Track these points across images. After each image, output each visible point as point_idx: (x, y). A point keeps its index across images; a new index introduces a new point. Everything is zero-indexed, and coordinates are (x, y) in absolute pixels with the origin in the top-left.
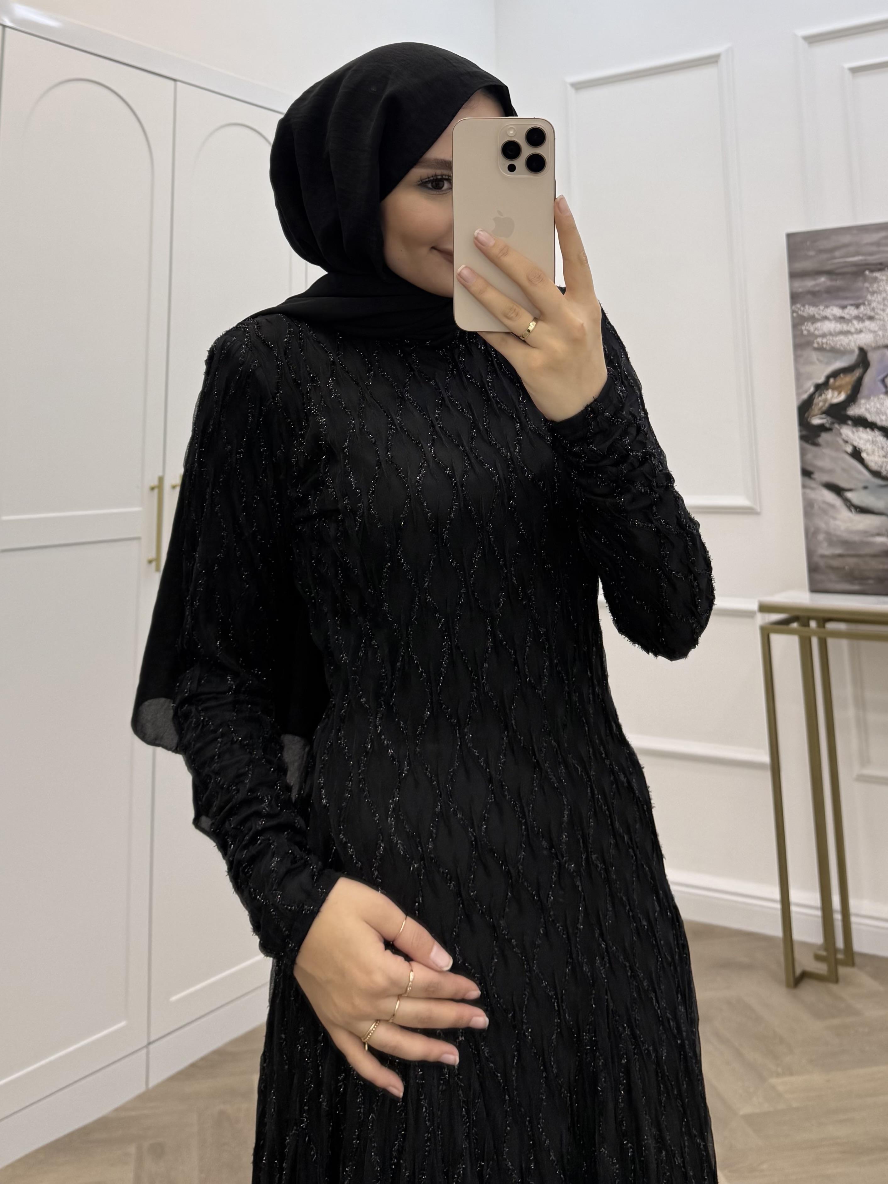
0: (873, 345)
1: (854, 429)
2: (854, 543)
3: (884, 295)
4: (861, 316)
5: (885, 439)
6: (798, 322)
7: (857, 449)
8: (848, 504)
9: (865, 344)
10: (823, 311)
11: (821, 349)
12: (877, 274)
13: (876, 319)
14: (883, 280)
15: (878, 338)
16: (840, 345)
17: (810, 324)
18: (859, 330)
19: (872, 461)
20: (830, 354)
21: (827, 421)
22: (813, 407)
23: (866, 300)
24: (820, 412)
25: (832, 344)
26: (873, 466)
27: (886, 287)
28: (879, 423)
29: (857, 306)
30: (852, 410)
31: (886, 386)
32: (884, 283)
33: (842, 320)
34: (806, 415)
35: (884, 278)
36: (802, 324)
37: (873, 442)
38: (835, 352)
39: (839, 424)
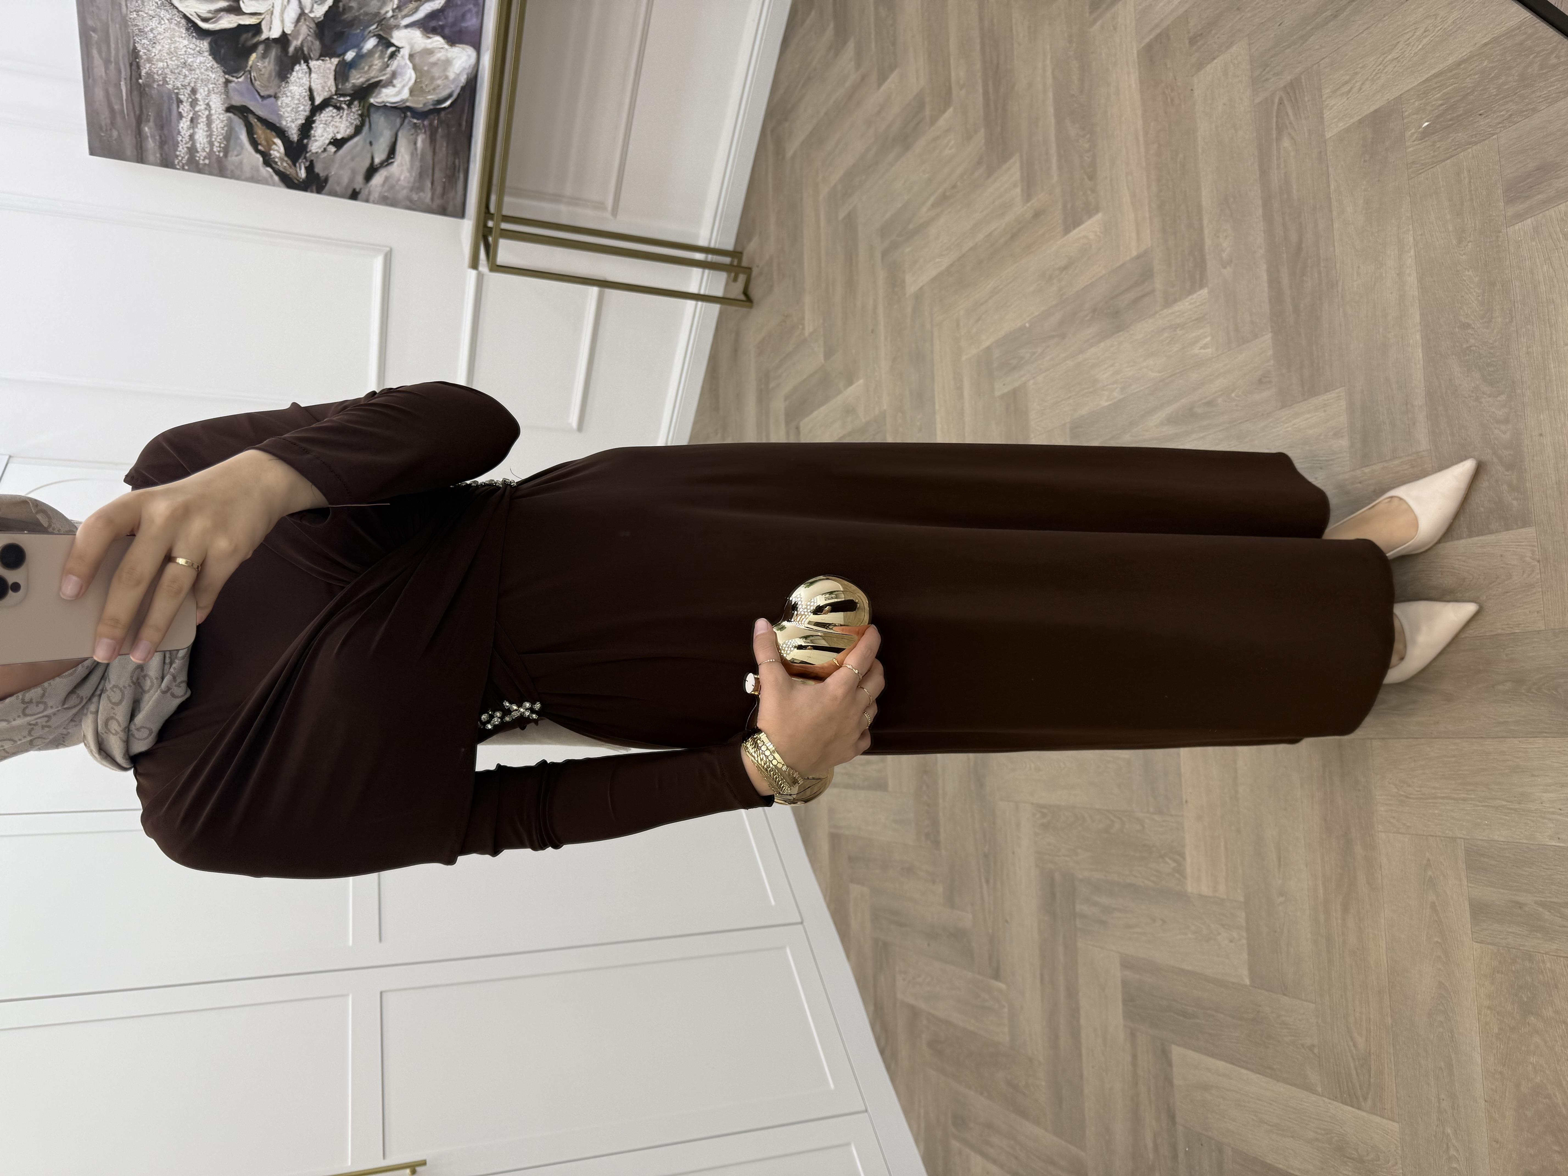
0: (223, 96)
1: (313, 139)
2: (421, 166)
3: (167, 71)
4: (190, 100)
5: (324, 112)
6: (194, 166)
7: (332, 140)
8: (386, 164)
9: (222, 104)
10: (183, 137)
11: (226, 151)
12: (143, 72)
13: (195, 86)
14: (150, 67)
15: (215, 89)
16: (223, 130)
17: (198, 155)
18: (205, 106)
19: (346, 131)
20: (232, 142)
21: (303, 162)
22: (288, 173)
23: (173, 90)
24: (293, 168)
25: (221, 137)
26: (350, 131)
27: (158, 66)
28: (307, 113)
29: (180, 102)
30: (292, 134)
31: (269, 96)
32: (153, 66)
33: (195, 121)
34: (297, 182)
35: (148, 65)
36: (197, 162)
37: (325, 124)
38: (229, 136)
39: (307, 152)
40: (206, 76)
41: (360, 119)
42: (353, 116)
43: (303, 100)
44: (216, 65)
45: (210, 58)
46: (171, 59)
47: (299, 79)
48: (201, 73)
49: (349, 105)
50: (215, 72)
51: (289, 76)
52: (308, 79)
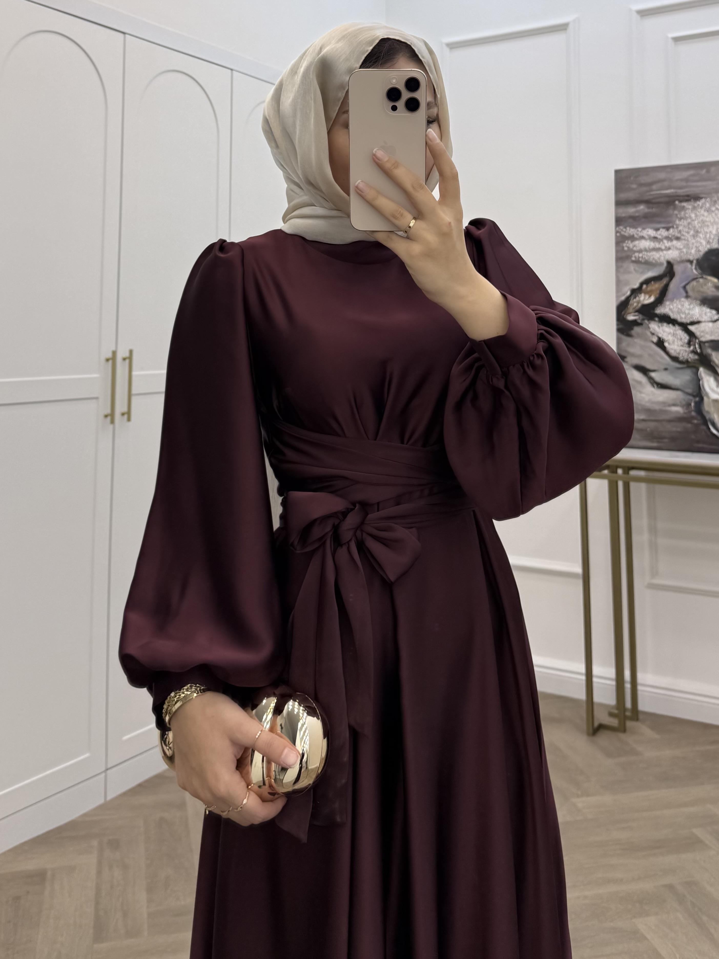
0: (679, 259)
1: (660, 325)
2: (655, 411)
3: (689, 220)
4: (670, 236)
5: (683, 333)
6: (620, 240)
7: (661, 339)
8: (652, 382)
9: (672, 259)
10: (640, 232)
11: (637, 262)
12: (684, 204)
13: (682, 239)
14: (689, 209)
15: (682, 254)
16: (653, 260)
17: (629, 242)
18: (668, 247)
19: (672, 349)
20: (644, 266)
21: (639, 317)
22: (629, 307)
23: (675, 224)
24: (633, 311)
25: (647, 258)
26: (673, 353)
27: (691, 215)
28: (679, 320)
29: (668, 229)
30: (659, 309)
31: (687, 292)
32: (690, 211)
33: (655, 240)
34: (623, 313)
35: (690, 207)
36: (623, 242)
37: (674, 334)
38: (649, 264)
39: (648, 320)
40: (691, 247)
41: (684, 360)
42: (685, 355)
43: (689, 316)
44: (702, 253)
45: (706, 249)
46: (699, 222)
47: (706, 314)
48: (693, 244)
49: (694, 352)
50: (696, 253)
51: (706, 305)
52: (706, 320)
